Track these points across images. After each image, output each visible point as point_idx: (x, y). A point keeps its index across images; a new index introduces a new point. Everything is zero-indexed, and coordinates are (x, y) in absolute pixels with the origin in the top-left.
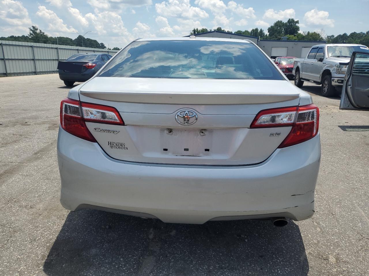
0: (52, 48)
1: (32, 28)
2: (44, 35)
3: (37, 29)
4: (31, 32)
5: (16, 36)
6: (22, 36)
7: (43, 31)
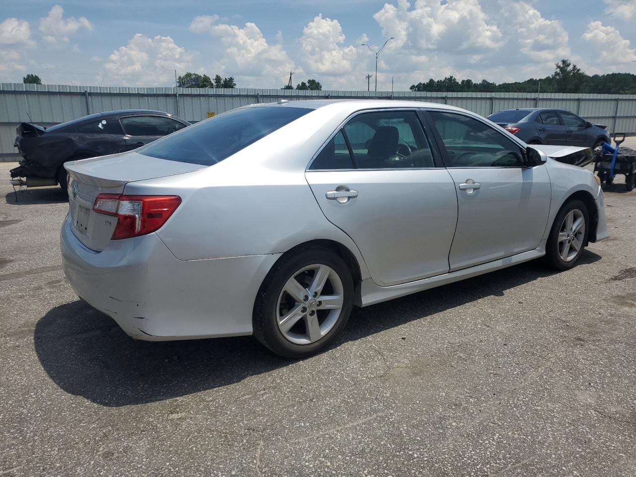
0: (527, 99)
1: (561, 64)
2: (578, 74)
3: (569, 65)
4: (558, 70)
5: (536, 80)
6: (547, 78)
7: (578, 67)
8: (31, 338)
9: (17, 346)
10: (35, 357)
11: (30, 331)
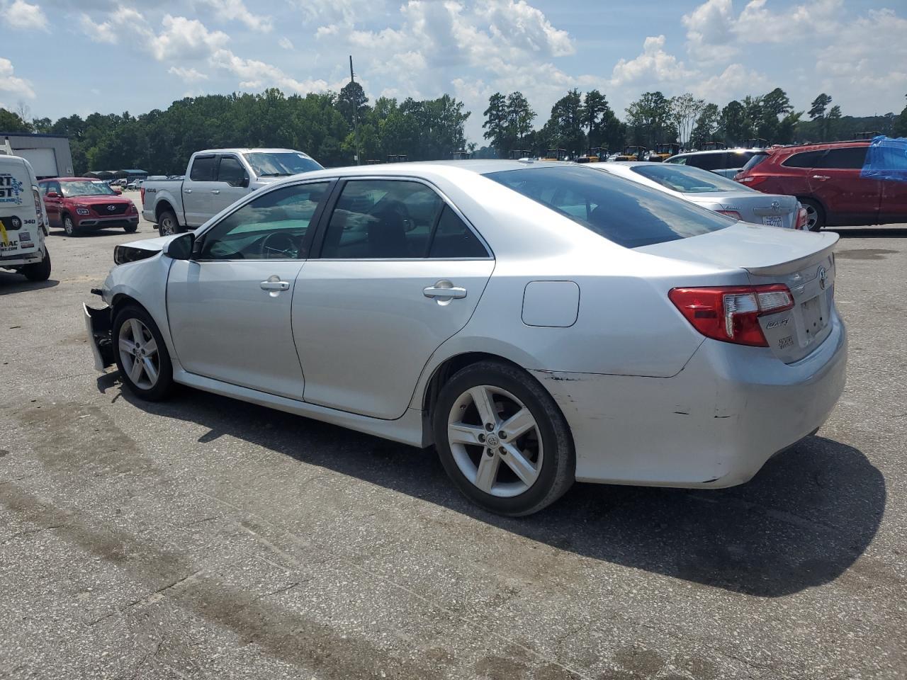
8: (867, 555)
9: (897, 553)
10: (885, 523)
11: (858, 570)
